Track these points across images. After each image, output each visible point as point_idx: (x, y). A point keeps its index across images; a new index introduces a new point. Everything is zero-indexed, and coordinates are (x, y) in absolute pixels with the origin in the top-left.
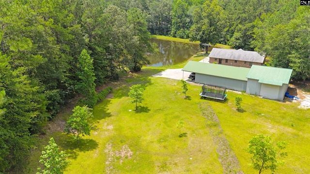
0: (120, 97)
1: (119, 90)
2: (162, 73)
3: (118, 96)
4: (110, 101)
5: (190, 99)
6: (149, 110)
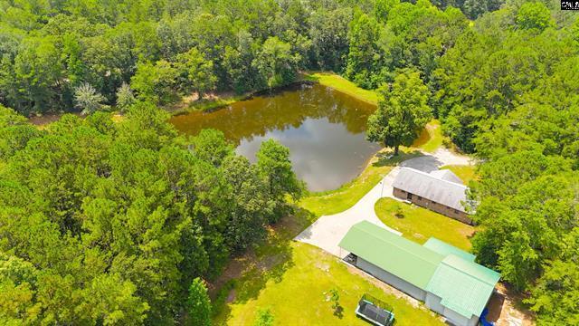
1: (245, 279)
2: (312, 230)
3: (242, 298)
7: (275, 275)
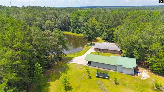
0: (54, 80)
2: (73, 60)
3: (53, 80)
4: (50, 84)
5: (91, 78)
6: (72, 88)
7: (64, 72)
